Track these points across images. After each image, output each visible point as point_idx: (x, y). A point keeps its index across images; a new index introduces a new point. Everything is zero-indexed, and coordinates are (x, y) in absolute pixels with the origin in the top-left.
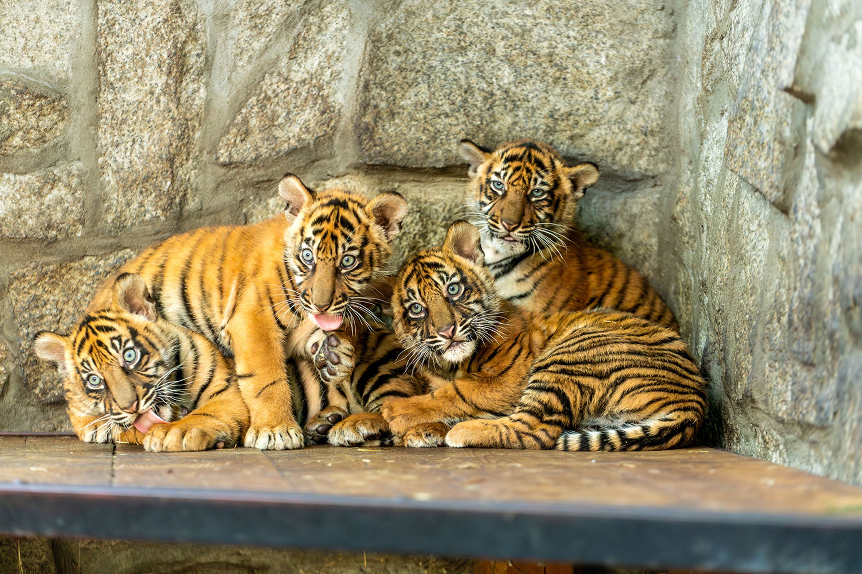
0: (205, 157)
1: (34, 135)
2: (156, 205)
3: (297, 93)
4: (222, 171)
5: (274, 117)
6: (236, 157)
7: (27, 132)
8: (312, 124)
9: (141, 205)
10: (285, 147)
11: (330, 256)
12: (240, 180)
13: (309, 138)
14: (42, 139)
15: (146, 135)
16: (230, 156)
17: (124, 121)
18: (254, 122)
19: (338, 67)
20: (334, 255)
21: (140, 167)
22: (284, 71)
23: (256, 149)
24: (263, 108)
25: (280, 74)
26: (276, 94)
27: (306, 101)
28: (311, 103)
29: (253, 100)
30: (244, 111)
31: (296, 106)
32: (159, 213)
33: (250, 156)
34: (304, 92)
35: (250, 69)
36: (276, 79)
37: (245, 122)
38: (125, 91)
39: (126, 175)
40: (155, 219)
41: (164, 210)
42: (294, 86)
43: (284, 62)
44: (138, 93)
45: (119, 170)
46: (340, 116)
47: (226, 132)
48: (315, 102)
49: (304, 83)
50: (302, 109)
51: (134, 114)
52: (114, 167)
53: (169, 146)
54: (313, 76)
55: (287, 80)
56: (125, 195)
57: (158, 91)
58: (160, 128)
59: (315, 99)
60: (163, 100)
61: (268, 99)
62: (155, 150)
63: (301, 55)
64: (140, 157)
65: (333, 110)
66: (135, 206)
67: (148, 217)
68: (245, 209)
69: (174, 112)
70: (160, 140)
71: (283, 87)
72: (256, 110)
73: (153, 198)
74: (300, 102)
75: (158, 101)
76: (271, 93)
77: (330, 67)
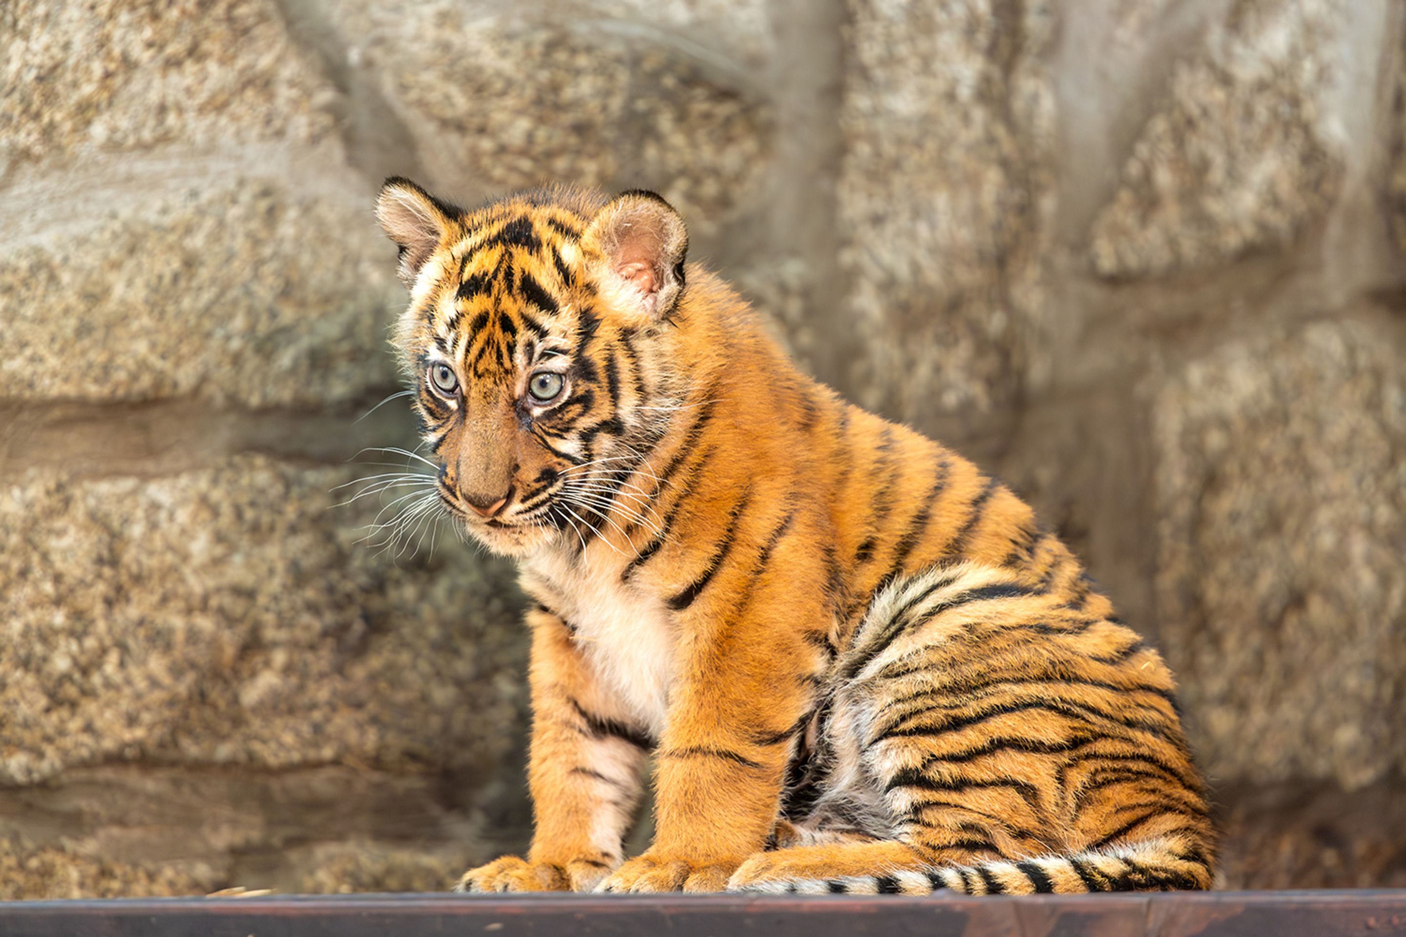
0: (1062, 260)
1: (710, 188)
2: (971, 372)
3: (1249, 114)
4: (1097, 294)
5: (1203, 167)
6: (1133, 261)
7: (697, 181)
8: (1285, 188)
9: (938, 369)
10: (1232, 241)
12: (1135, 316)
13: (1279, 221)
14: (724, 202)
15: (941, 200)
16: (1119, 256)
17: (896, 165)
18: (1164, 178)
19: (1328, 52)
21: (933, 275)
22: (1219, 58)
23: (1172, 243)
24: (1179, 140)
25: (1211, 66)
26: (1205, 112)
27: (1268, 131)
28: (1278, 135)
29: (1160, 125)
30: (1143, 149)
31: (1248, 143)
32: (978, 390)
33: (1161, 258)
34: (1262, 112)
35: (1141, 48)
36: (1202, 75)
37: (1148, 176)
38: (892, 86)
39: (903, 294)
40: (967, 406)
41: (990, 383)
42: (1240, 92)
43: (1215, 36)
44: (922, 92)
45: (888, 285)
46: (1341, 169)
47: (1108, 198)
48: (1287, 135)
49: (1262, 86)
50: (1256, 148)
51: (919, 145)
52: (877, 274)
53: (998, 228)
54: (1279, 72)
55: (1226, 80)
56: (903, 342)
57: (965, 92)
58: (974, 181)
59: (1286, 128)
60: (979, 114)
61: (1190, 123)
62: (965, 235)
63: (1250, 18)
64: (933, 250)
65: (1324, 154)
66: (923, 371)
67: (950, 399)
68: (1141, 389)
69: (1007, 146)
70: (977, 212)
71: (1219, 95)
72: (1167, 147)
73: (964, 350)
74: (1255, 132)
75: (966, 119)
76: (1195, 111)
77: (1311, 50)
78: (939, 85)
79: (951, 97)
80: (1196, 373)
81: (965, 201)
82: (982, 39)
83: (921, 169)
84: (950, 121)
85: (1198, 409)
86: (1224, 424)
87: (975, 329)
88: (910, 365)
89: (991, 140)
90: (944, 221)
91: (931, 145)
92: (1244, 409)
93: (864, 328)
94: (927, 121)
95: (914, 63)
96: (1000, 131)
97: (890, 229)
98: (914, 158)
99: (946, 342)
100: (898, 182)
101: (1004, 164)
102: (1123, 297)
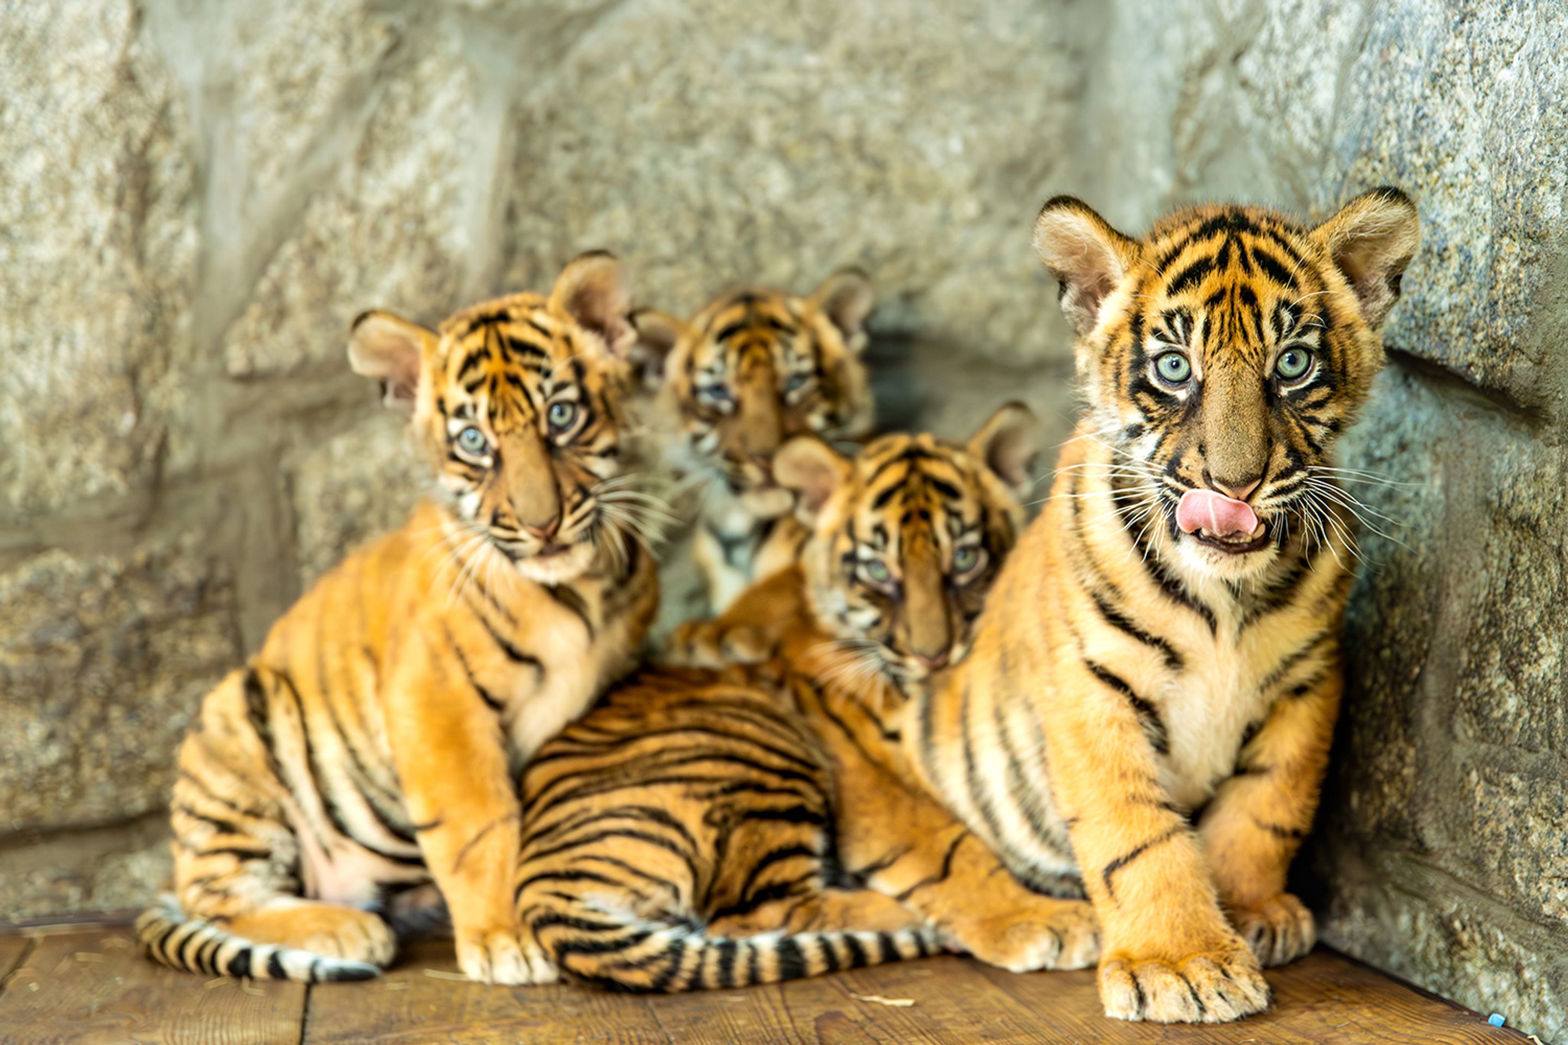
0: (202, 364)
2: (107, 465)
3: (376, 232)
4: (235, 391)
5: (333, 281)
6: (263, 362)
8: (409, 291)
9: (78, 463)
11: (521, 419)
12: (274, 405)
15: (80, 326)
16: (251, 360)
18: (295, 292)
19: (454, 178)
20: (530, 414)
21: (69, 388)
22: (349, 190)
23: (301, 342)
24: (310, 262)
25: (341, 196)
26: (335, 236)
27: (394, 247)
28: (403, 249)
29: (290, 249)
30: (274, 271)
31: (375, 257)
32: (115, 477)
33: (291, 357)
34: (389, 229)
35: (281, 188)
36: (332, 205)
37: (278, 291)
38: (33, 239)
39: (38, 405)
40: (107, 491)
41: (124, 471)
42: (368, 218)
43: (347, 173)
44: (60, 241)
45: (28, 398)
46: (461, 271)
47: (240, 312)
48: (412, 247)
49: (387, 210)
50: (387, 261)
51: (55, 283)
52: (18, 390)
53: (128, 344)
54: (405, 198)
55: (354, 208)
56: (43, 443)
57: (99, 238)
58: (107, 309)
59: (412, 242)
60: (111, 255)
61: (319, 245)
62: (99, 353)
63: (379, 157)
64: (70, 368)
65: (447, 261)
66: (65, 466)
67: (92, 487)
68: (286, 463)
69: (134, 277)
70: (109, 334)
71: (347, 221)
72: (297, 267)
73: (99, 447)
74: (382, 247)
75: (100, 259)
76: (323, 234)
77: (437, 177)
78: (76, 233)
79: (86, 241)
80: (340, 445)
81: (100, 325)
82: (110, 192)
83: (57, 302)
84: (86, 261)
85: (339, 474)
86: (363, 484)
87: (107, 429)
88: (52, 463)
89: (121, 274)
90: (82, 342)
91: (66, 284)
92: (381, 472)
93: (9, 436)
94: (62, 264)
95: (52, 218)
96: (130, 266)
97: (33, 352)
98: (49, 296)
99: (83, 439)
100: (38, 316)
101: (132, 293)
102: (257, 391)
